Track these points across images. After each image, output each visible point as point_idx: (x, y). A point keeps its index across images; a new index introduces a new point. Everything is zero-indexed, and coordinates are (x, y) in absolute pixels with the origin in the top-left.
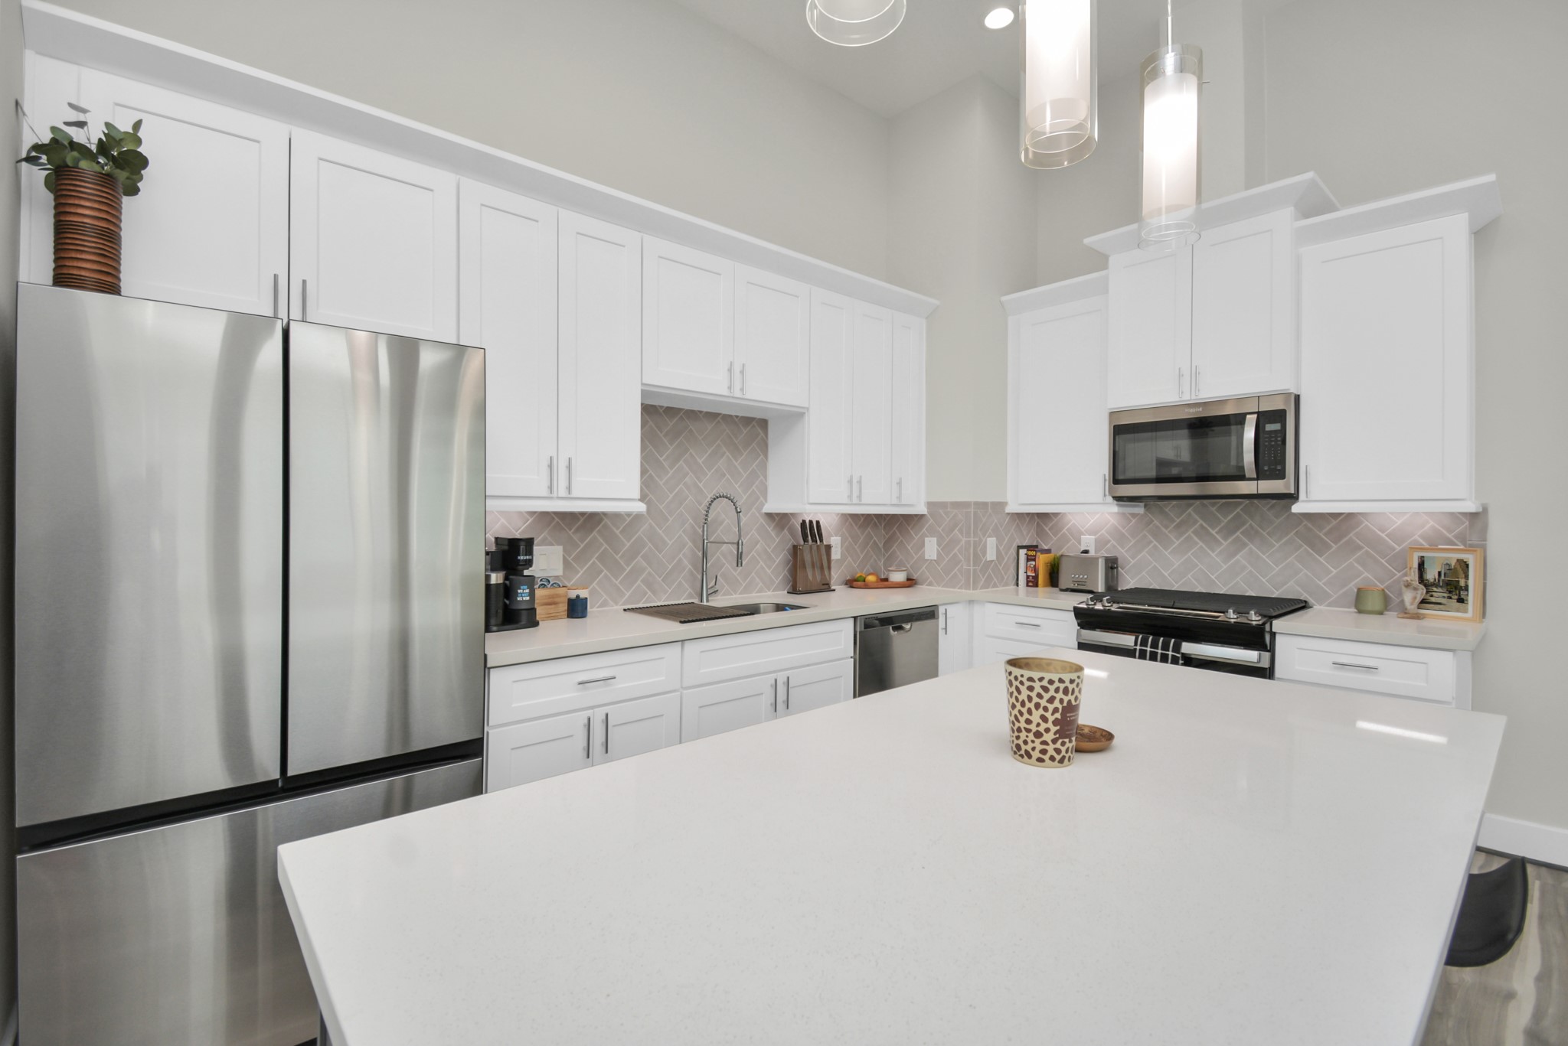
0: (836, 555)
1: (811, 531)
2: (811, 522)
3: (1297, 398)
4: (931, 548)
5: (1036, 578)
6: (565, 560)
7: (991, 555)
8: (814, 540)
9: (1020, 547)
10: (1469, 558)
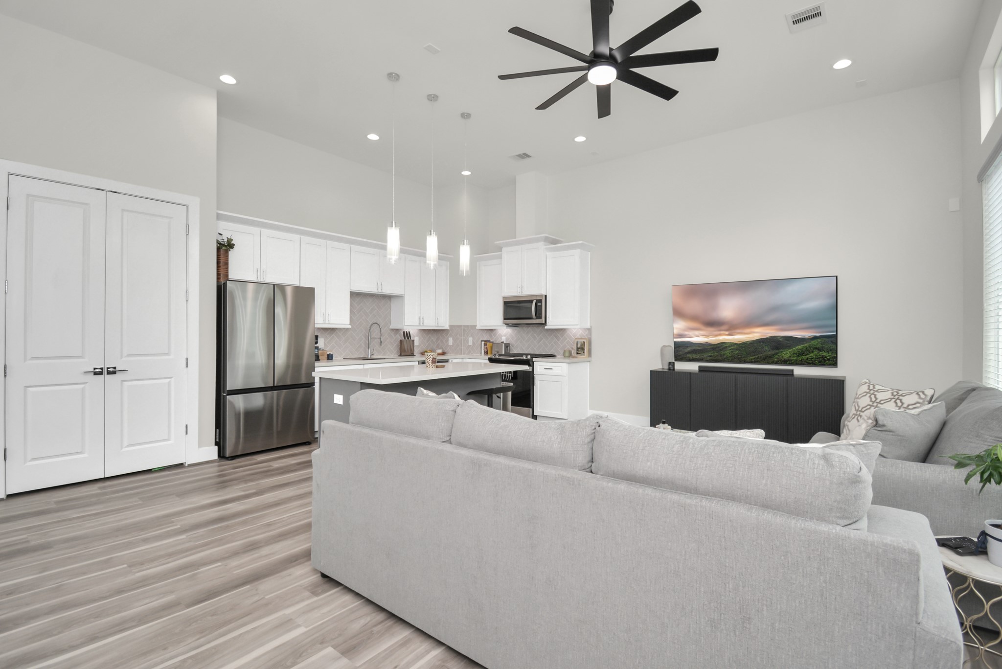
0: (416, 343)
1: (407, 335)
2: (407, 332)
3: (546, 296)
4: (451, 341)
5: (487, 351)
6: (324, 343)
7: (470, 343)
8: (408, 338)
9: (482, 341)
10: (585, 340)
